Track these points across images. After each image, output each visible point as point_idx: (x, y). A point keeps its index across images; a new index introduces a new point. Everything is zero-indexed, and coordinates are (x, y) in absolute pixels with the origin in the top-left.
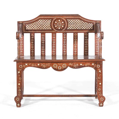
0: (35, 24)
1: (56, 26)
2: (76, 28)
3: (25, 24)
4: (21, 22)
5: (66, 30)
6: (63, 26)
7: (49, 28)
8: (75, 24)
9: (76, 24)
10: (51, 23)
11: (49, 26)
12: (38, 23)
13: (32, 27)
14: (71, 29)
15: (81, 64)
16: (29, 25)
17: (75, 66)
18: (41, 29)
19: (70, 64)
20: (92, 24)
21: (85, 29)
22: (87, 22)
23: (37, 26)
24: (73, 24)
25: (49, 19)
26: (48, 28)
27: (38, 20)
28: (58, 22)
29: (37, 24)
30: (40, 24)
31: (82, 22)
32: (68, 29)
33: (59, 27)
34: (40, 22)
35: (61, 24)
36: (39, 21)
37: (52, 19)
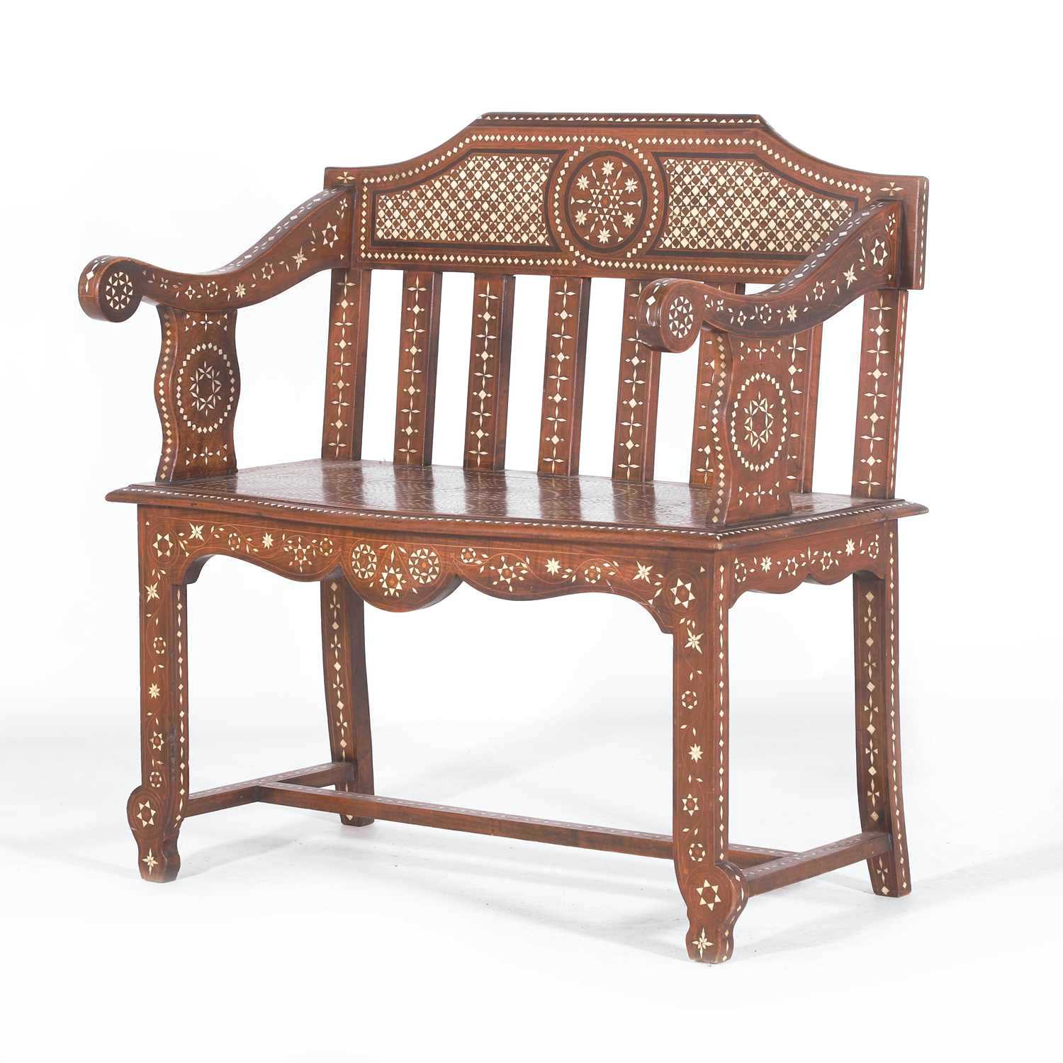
0: (438, 195)
1: (581, 218)
2: (728, 243)
3: (376, 191)
4: (351, 171)
5: (654, 252)
6: (629, 220)
7: (533, 228)
8: (721, 202)
9: (730, 203)
10: (548, 188)
11: (533, 218)
12: (462, 185)
13: (421, 215)
14: (684, 243)
15: (553, 566)
16: (397, 205)
17: (505, 573)
18: (476, 237)
19: (470, 557)
20: (844, 205)
21: (789, 247)
22: (810, 188)
23: (453, 215)
24: (703, 201)
25: (537, 151)
26: (525, 228)
27: (459, 160)
28: (601, 177)
29: (453, 195)
30: (470, 194)
31: (774, 182)
32: (668, 243)
33: (599, 227)
34: (470, 175)
35: (616, 195)
36: (471, 165)
37: (559, 153)
